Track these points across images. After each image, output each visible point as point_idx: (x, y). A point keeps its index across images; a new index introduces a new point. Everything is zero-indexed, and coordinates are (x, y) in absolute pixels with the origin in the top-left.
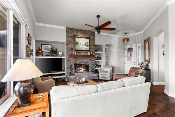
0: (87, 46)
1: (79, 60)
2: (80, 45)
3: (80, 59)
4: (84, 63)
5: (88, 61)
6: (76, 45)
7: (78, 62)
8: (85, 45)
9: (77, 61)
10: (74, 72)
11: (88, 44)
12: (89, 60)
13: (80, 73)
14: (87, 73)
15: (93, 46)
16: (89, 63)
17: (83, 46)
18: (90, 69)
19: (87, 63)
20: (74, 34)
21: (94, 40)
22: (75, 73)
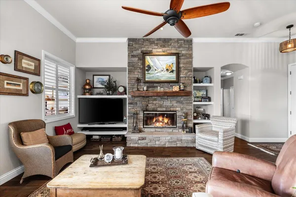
0: (172, 71)
1: (155, 102)
2: (156, 72)
3: (155, 100)
4: (164, 109)
5: (175, 104)
6: (146, 72)
7: (151, 106)
8: (167, 70)
9: (149, 105)
10: (142, 127)
11: (174, 68)
12: (178, 102)
13: (157, 129)
14: (170, 130)
15: (186, 71)
16: (177, 109)
17: (162, 73)
18: (180, 123)
19: (172, 109)
20: (144, 49)
21: (191, 56)
22: (146, 128)
